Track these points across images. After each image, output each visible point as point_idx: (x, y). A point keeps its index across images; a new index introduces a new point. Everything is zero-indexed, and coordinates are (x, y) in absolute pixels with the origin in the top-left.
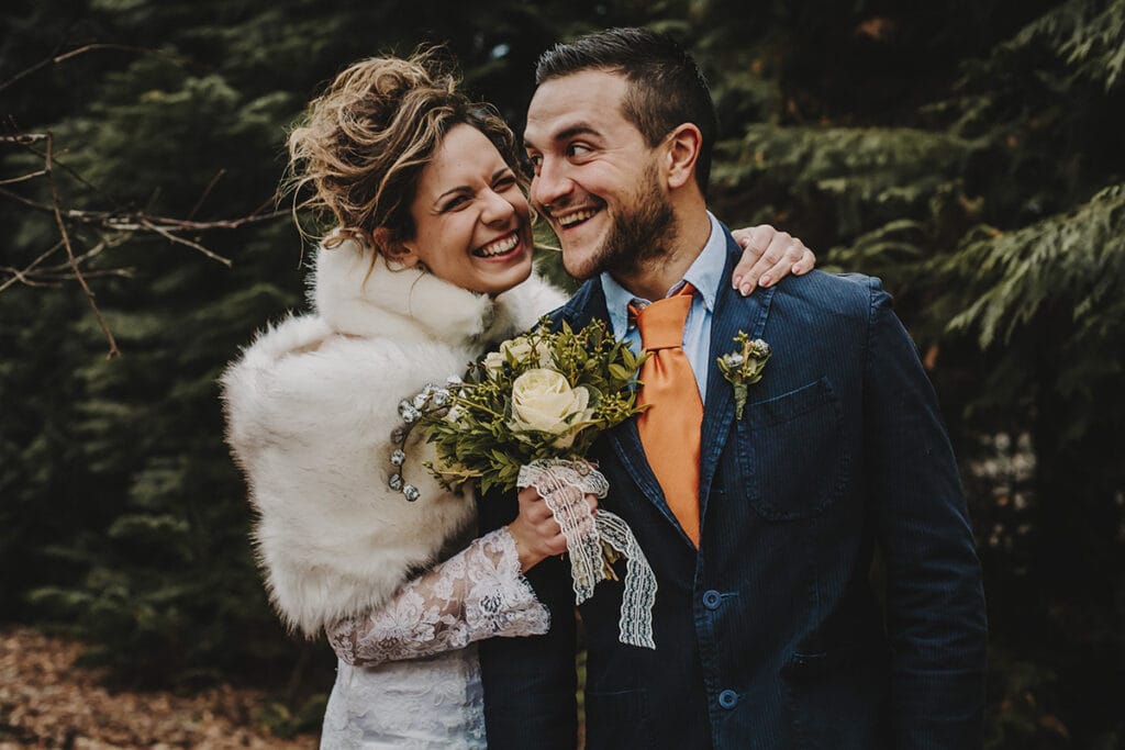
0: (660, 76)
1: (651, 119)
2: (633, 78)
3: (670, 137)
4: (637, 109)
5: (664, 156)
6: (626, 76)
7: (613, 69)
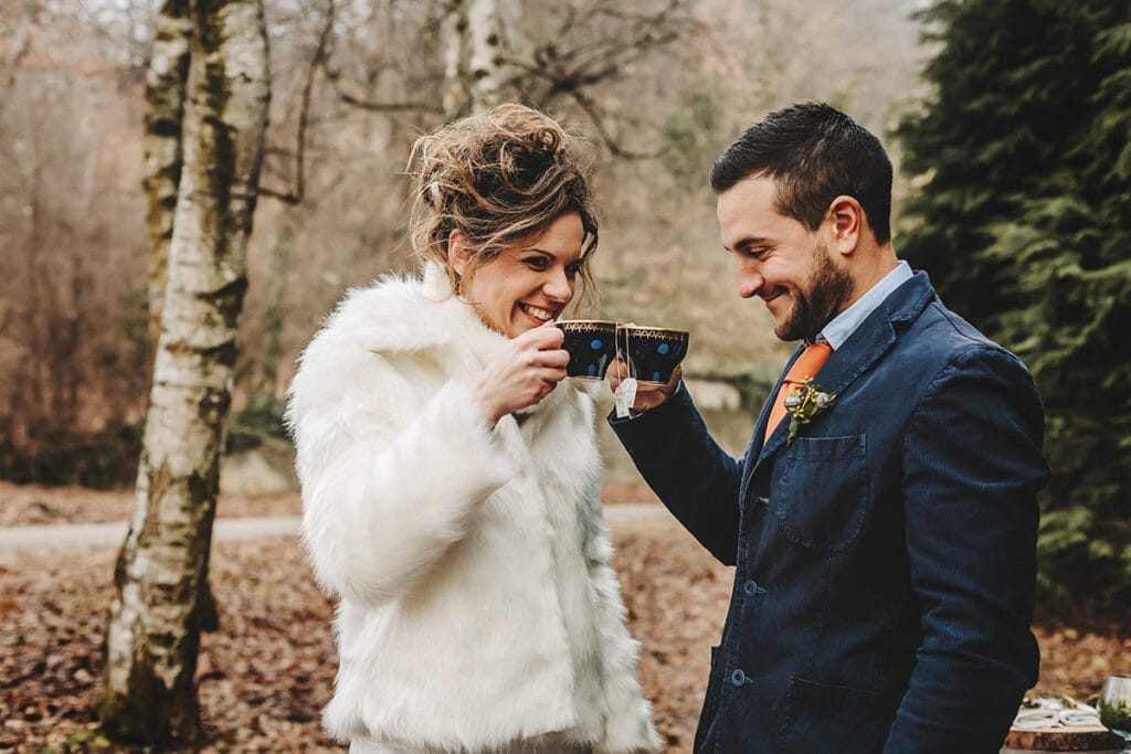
0: (803, 162)
1: (804, 207)
2: (779, 175)
3: (829, 214)
4: (787, 203)
5: (828, 229)
6: (772, 176)
7: (760, 173)
